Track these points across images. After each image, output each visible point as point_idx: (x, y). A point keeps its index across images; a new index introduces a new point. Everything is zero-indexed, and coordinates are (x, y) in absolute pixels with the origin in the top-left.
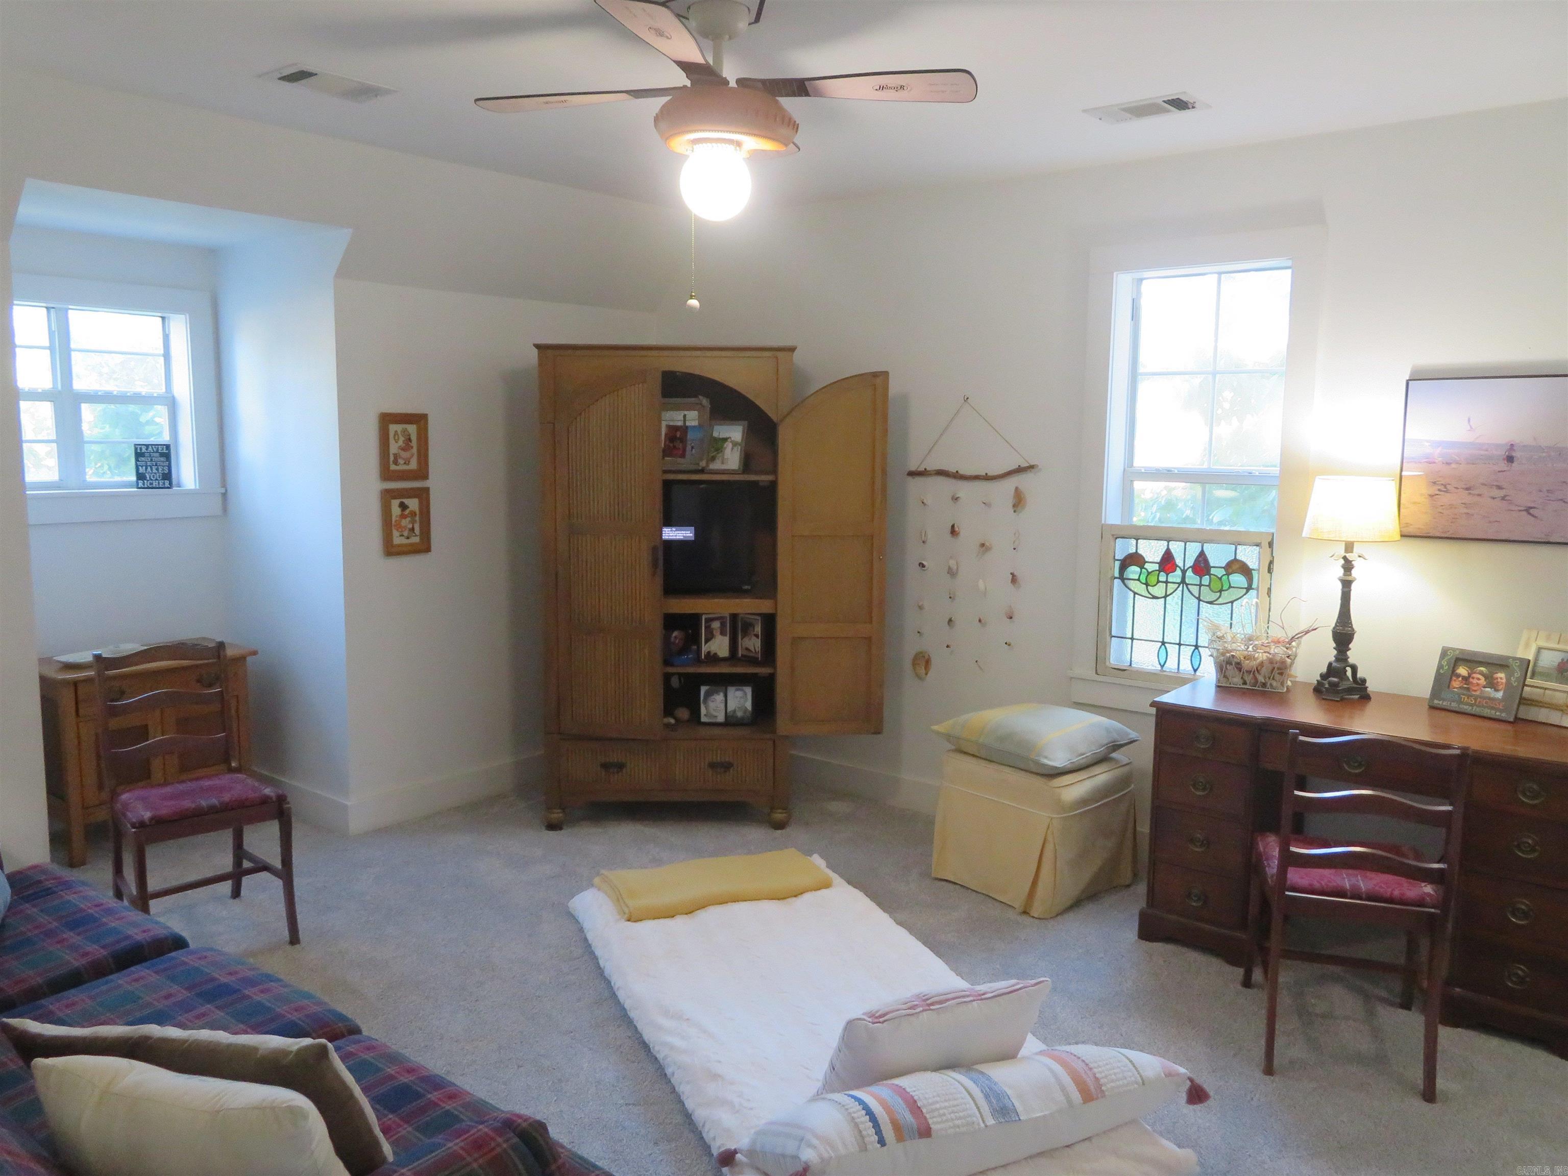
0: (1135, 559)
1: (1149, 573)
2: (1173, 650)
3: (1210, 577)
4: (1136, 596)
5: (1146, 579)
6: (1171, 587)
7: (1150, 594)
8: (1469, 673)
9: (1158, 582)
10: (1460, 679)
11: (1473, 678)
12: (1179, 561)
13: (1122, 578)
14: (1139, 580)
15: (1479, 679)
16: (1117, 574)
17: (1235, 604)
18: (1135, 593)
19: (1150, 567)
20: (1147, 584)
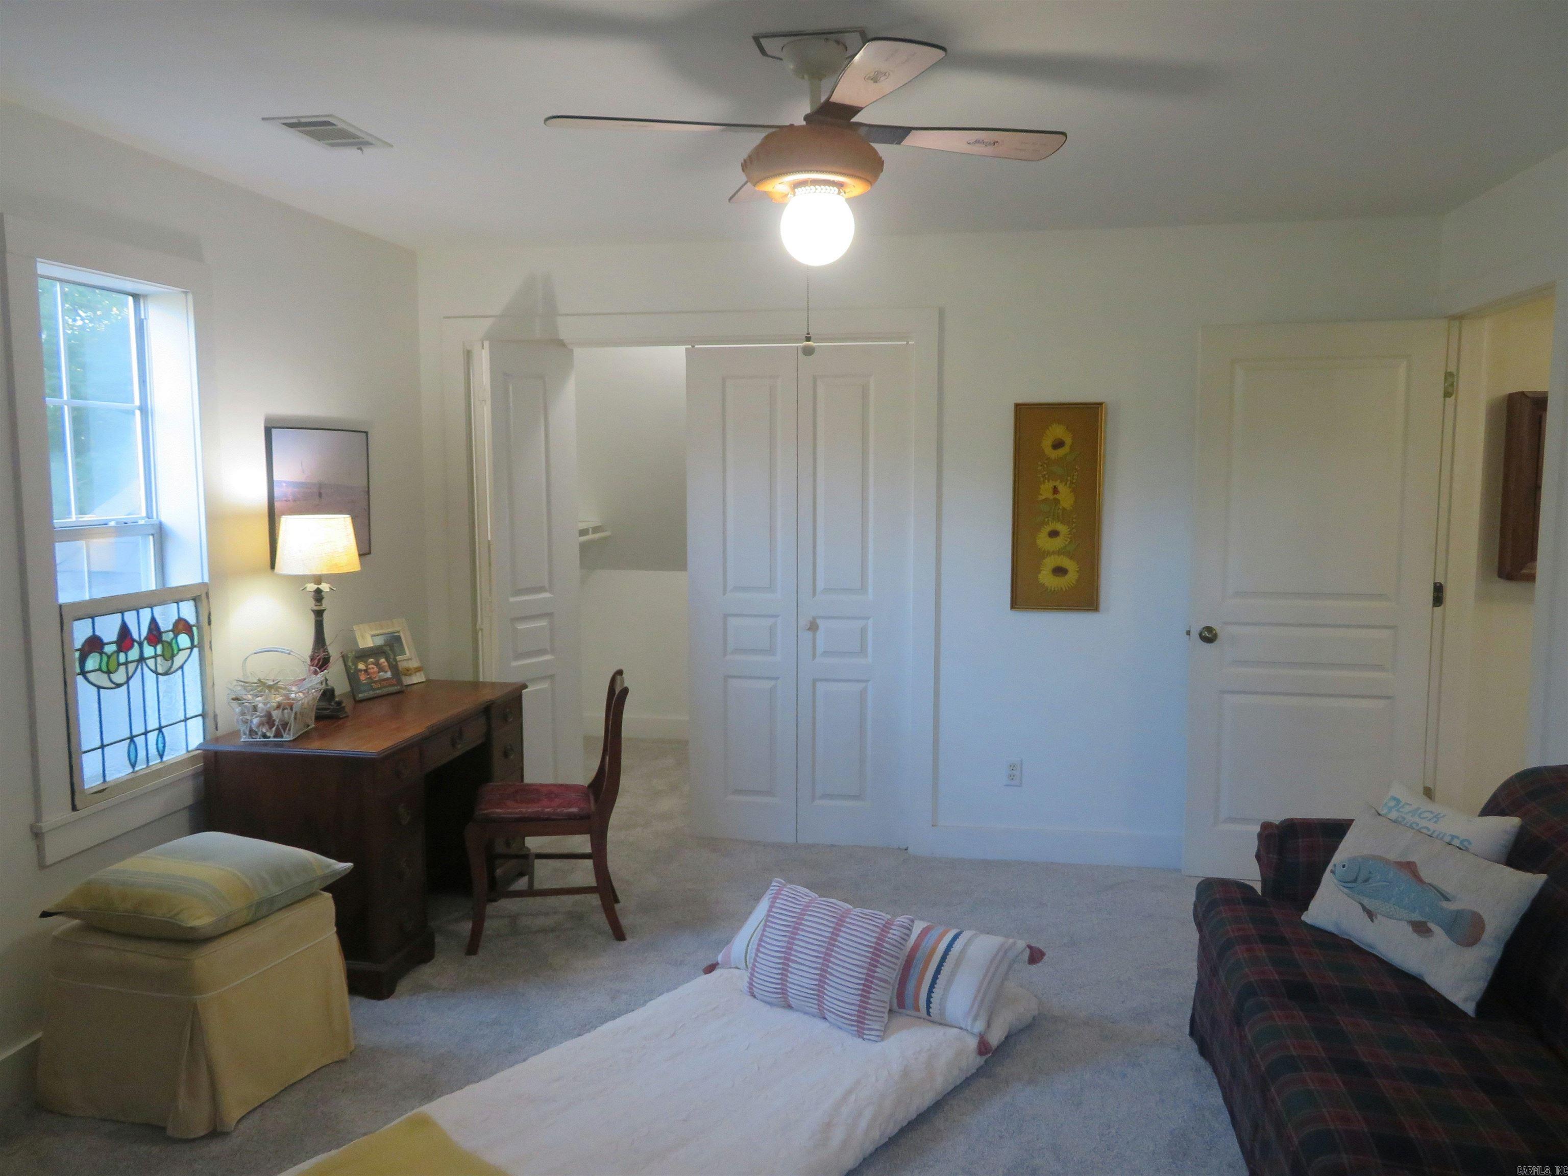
0: (94, 644)
1: (109, 657)
2: (140, 741)
3: (163, 646)
4: (102, 690)
5: (107, 667)
6: (132, 667)
7: (114, 683)
8: (366, 666)
9: (119, 664)
10: (363, 672)
11: (370, 669)
12: (135, 636)
13: (83, 673)
14: (100, 669)
15: (373, 668)
16: (78, 670)
17: (185, 667)
18: (99, 688)
19: (110, 649)
20: (109, 672)
